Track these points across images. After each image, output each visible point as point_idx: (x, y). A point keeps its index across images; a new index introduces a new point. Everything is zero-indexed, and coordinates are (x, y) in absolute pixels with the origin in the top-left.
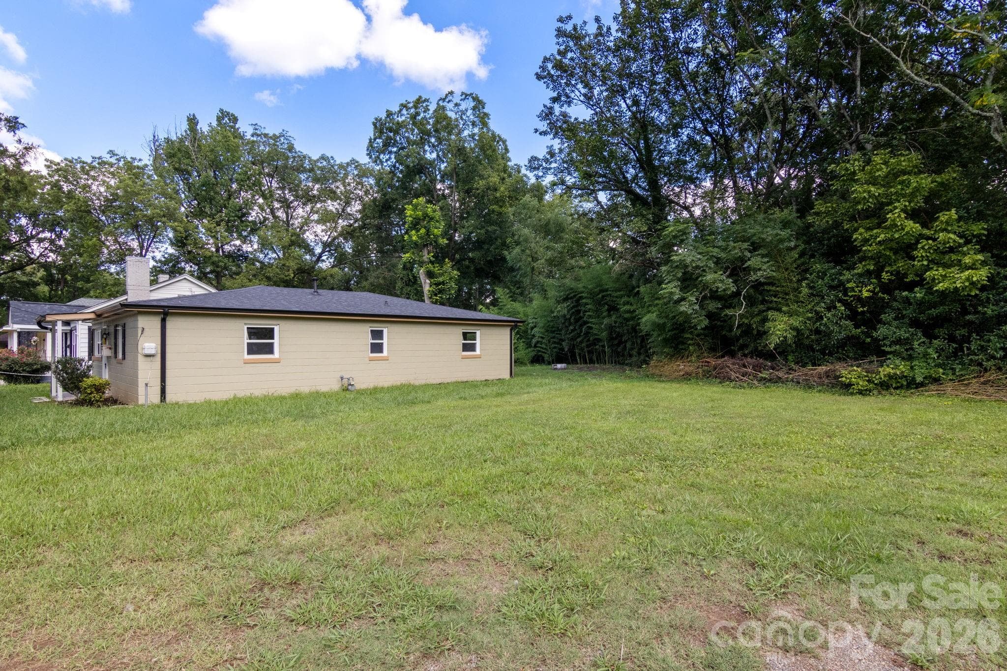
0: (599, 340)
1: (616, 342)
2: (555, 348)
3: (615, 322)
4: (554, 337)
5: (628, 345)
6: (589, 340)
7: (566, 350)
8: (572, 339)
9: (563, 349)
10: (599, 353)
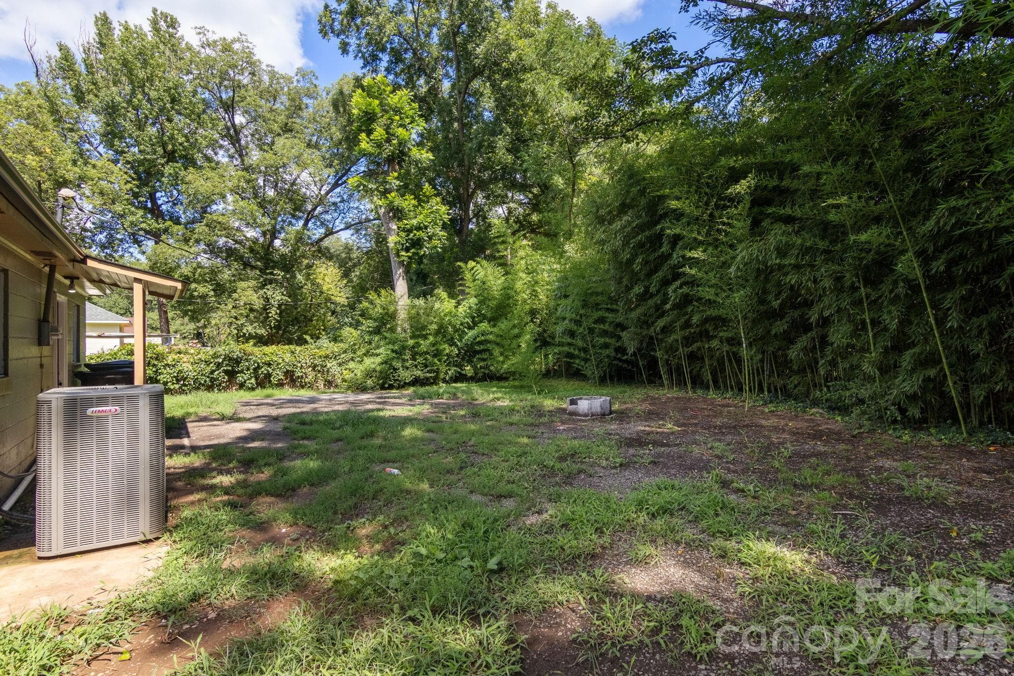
0: (721, 322)
1: (780, 327)
2: (606, 346)
3: (782, 252)
4: (602, 320)
5: (839, 335)
6: (687, 325)
7: (631, 350)
8: (645, 323)
9: (621, 350)
10: (721, 363)
